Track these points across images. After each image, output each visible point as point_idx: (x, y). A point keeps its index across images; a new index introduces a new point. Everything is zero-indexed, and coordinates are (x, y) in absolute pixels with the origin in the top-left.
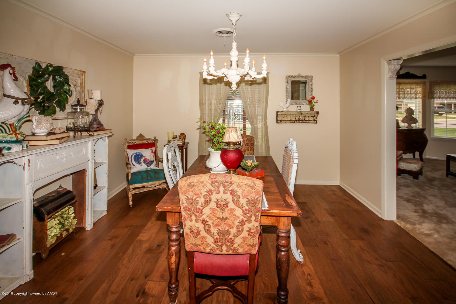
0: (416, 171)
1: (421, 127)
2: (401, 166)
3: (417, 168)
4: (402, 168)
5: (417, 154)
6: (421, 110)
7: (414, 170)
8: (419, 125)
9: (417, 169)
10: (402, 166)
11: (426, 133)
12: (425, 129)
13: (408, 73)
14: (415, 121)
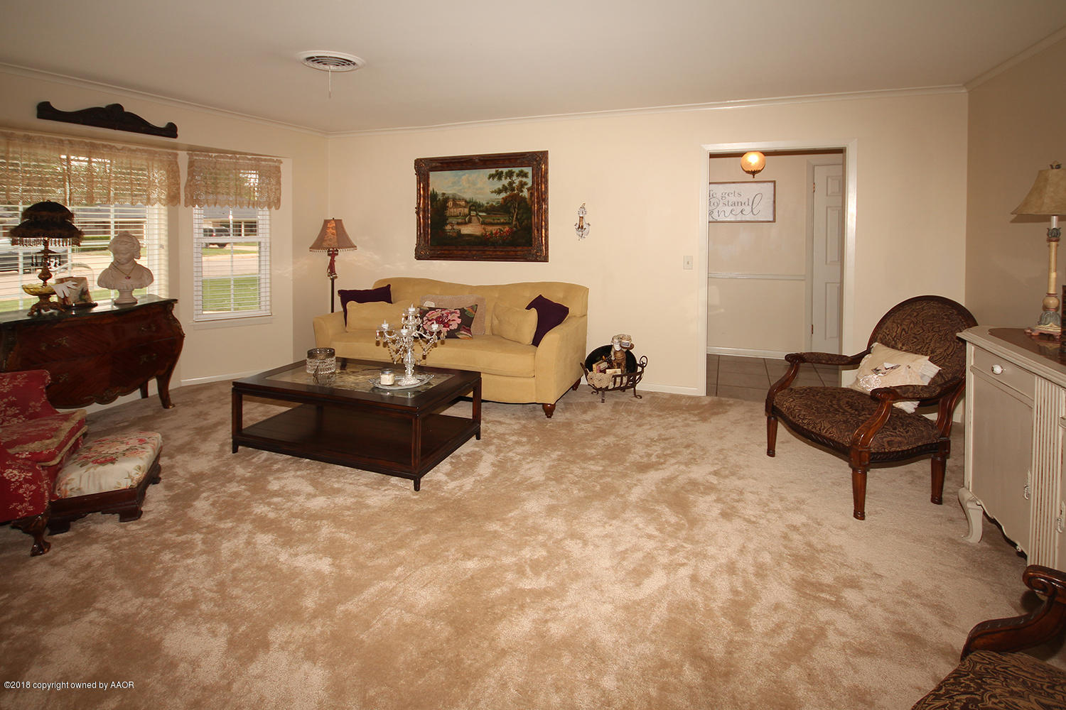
0: (131, 488)
1: (164, 296)
2: (69, 487)
3: (133, 473)
4: (75, 495)
5: (153, 386)
6: (164, 243)
7: (123, 487)
8: (157, 290)
9: (137, 477)
10: (75, 484)
11: (178, 312)
12: (176, 301)
13: (118, 107)
14: (145, 276)
